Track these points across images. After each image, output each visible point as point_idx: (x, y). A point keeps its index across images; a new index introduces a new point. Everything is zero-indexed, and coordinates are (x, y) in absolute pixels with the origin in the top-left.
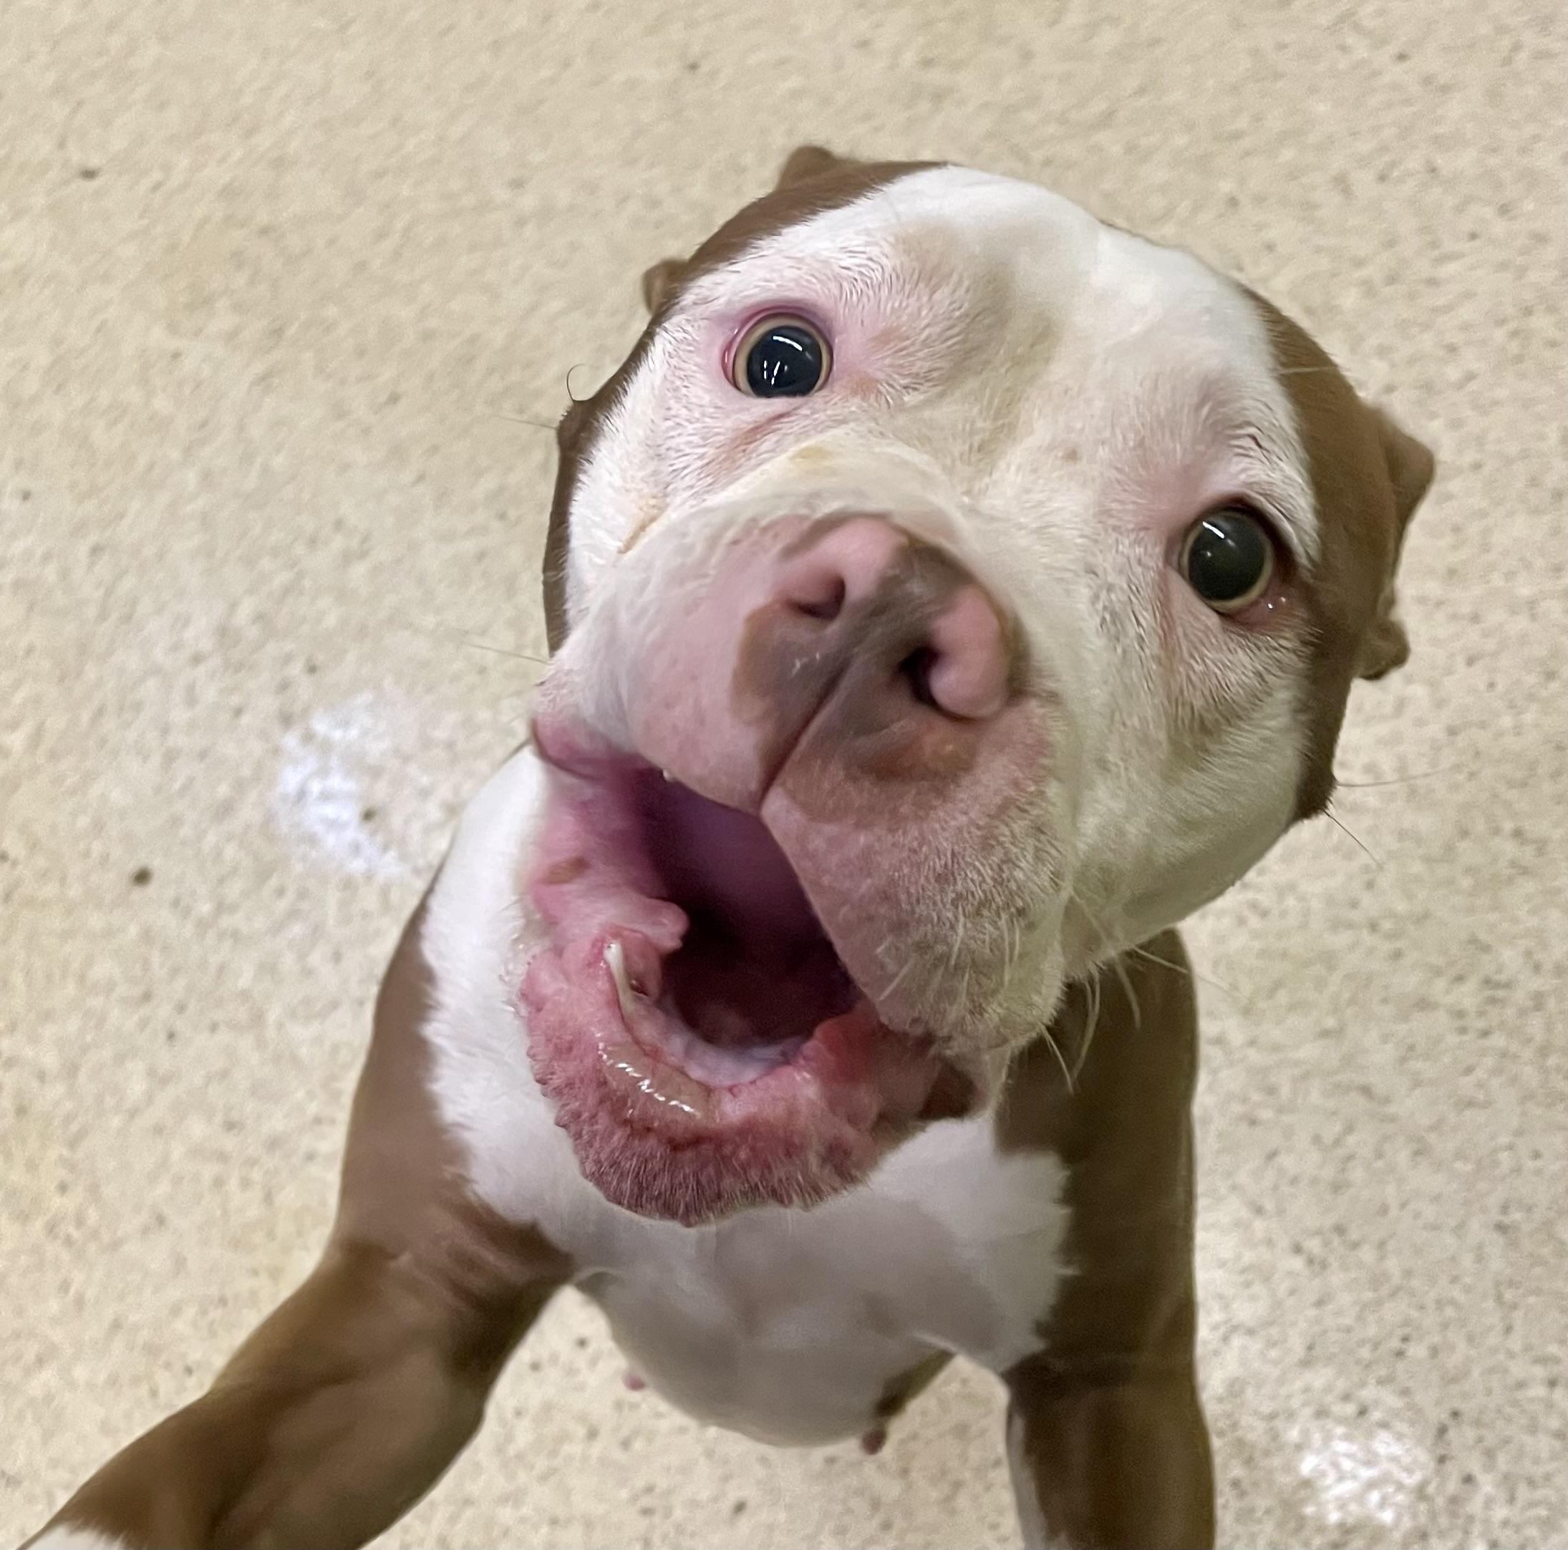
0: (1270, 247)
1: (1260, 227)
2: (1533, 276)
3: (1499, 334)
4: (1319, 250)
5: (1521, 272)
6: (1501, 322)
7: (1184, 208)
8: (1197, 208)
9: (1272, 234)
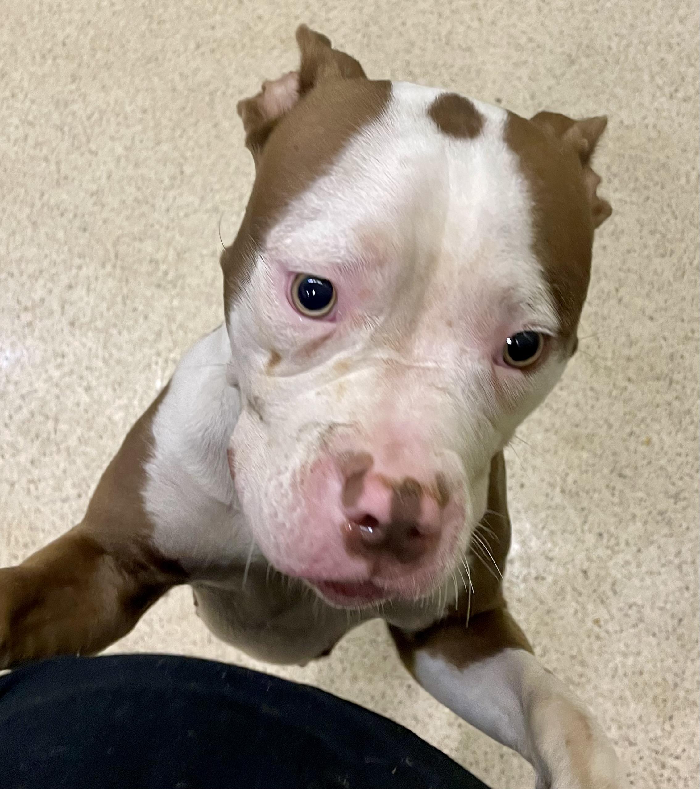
0: (260, 18)
1: (254, 10)
2: (365, 11)
3: (359, 36)
4: (279, 15)
5: (361, 10)
6: (358, 31)
7: (221, 7)
8: (226, 6)
9: (260, 12)
